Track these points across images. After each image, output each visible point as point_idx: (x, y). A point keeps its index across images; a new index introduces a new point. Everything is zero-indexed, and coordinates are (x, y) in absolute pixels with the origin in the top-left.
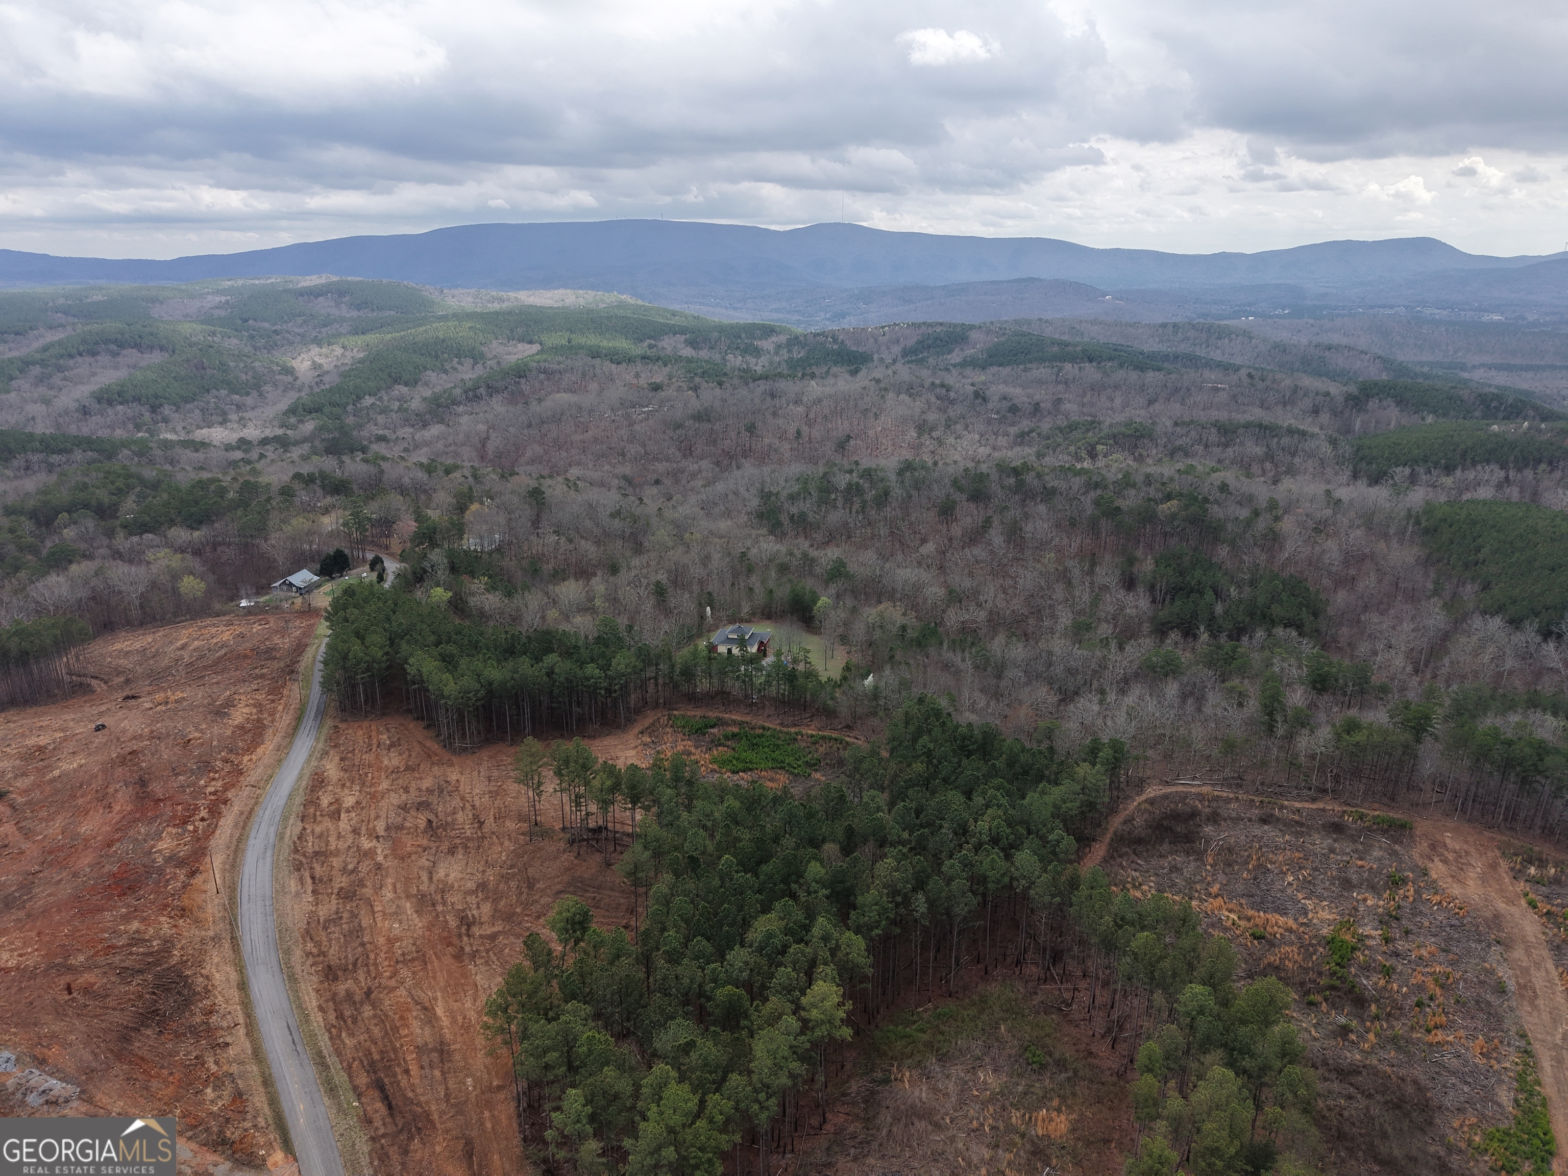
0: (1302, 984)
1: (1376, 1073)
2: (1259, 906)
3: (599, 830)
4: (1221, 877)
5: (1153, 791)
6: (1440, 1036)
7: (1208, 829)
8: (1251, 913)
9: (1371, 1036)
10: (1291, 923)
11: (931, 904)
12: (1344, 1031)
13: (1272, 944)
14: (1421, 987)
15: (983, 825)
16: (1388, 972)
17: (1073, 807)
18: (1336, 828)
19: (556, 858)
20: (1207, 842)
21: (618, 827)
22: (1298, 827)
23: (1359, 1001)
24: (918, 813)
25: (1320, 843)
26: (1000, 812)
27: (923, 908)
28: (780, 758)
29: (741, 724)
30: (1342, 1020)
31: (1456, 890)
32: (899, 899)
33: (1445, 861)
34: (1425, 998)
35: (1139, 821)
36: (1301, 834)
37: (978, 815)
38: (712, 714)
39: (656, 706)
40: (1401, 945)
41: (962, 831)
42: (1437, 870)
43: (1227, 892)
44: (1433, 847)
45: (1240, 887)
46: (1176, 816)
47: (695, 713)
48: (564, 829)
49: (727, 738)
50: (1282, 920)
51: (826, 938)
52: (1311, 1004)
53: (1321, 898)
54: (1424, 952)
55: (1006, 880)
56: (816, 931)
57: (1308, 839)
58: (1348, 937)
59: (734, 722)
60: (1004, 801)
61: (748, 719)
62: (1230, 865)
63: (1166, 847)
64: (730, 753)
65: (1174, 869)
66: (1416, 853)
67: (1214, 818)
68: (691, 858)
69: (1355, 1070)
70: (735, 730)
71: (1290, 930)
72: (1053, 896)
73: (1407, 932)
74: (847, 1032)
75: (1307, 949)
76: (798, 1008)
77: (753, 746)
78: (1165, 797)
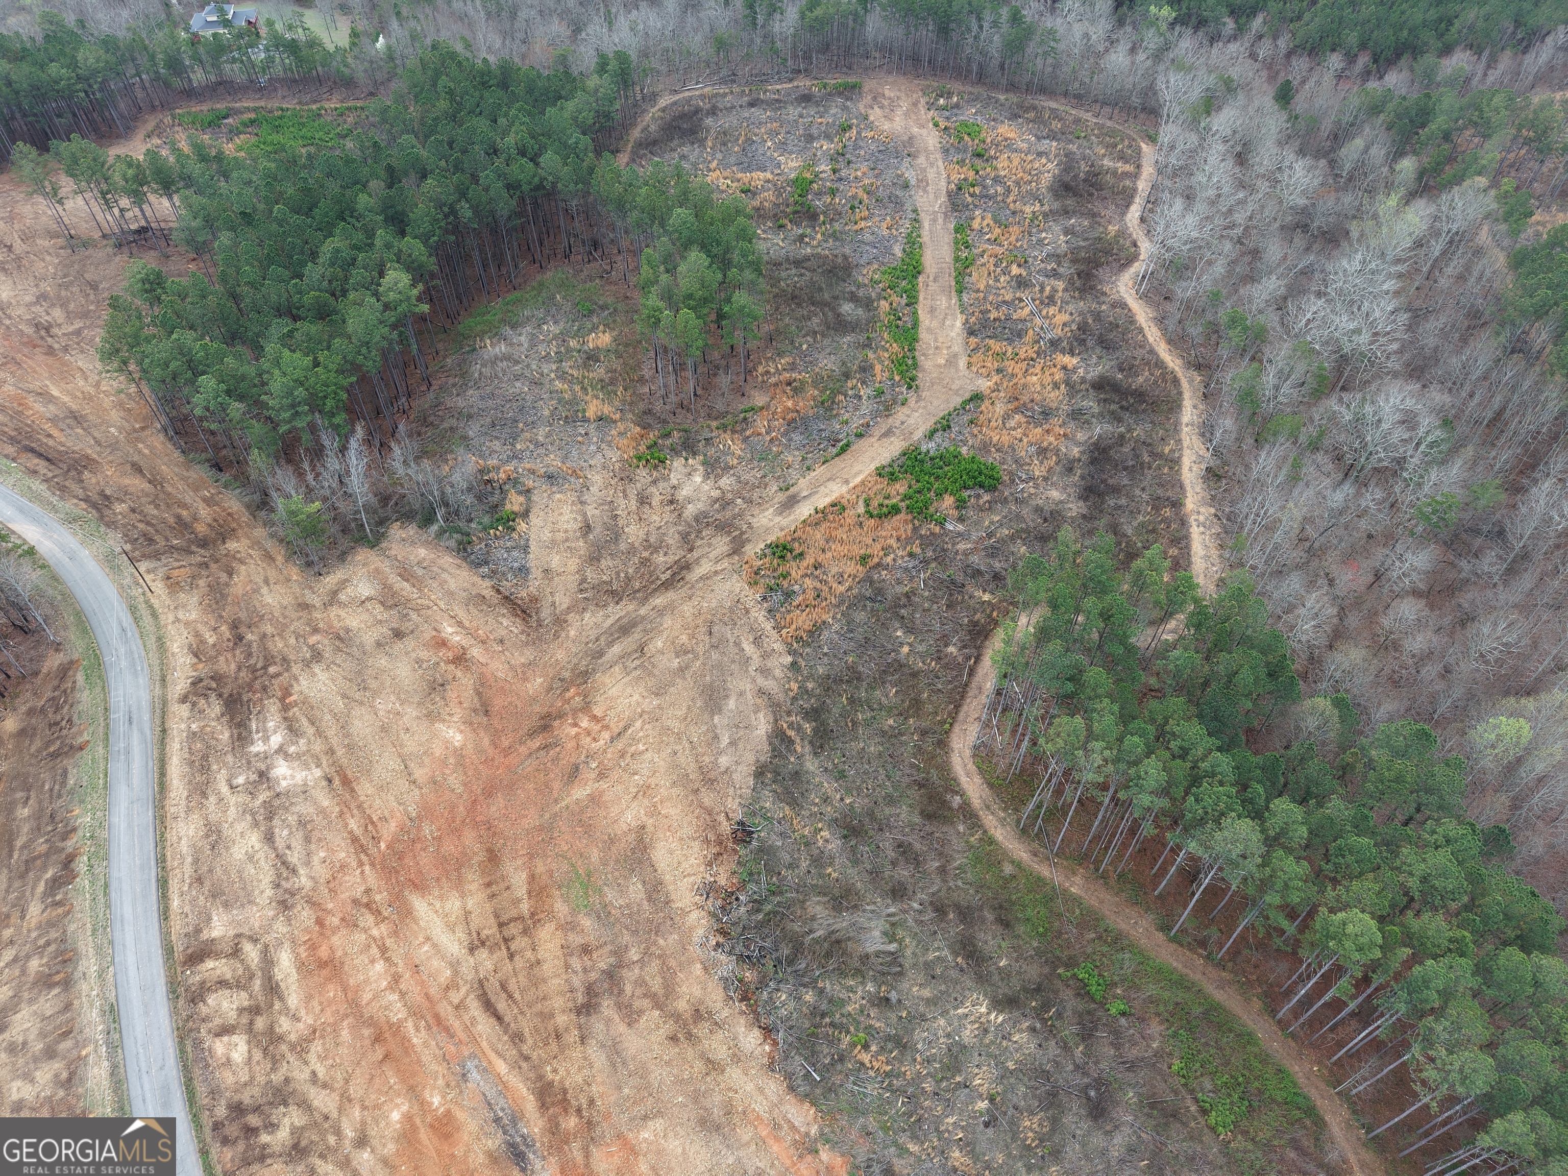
0: (775, 215)
1: (818, 256)
2: (748, 169)
3: (142, 231)
4: (719, 156)
5: (665, 101)
6: (863, 224)
7: (709, 121)
8: (740, 175)
9: (819, 236)
10: (769, 176)
11: (476, 209)
12: (802, 237)
13: (754, 194)
14: (854, 197)
15: (510, 140)
16: (833, 192)
17: (588, 117)
18: (806, 99)
19: (109, 261)
20: (708, 131)
21: (163, 225)
22: (777, 104)
23: (812, 216)
24: (451, 144)
25: (793, 112)
26: (523, 128)
27: (469, 214)
28: (309, 134)
29: (255, 110)
30: (800, 231)
31: (886, 126)
32: (446, 209)
33: (882, 107)
34: (856, 203)
35: (653, 128)
36: (780, 108)
37: (505, 133)
38: (221, 106)
39: (153, 108)
40: (844, 173)
41: (494, 151)
42: (875, 114)
43: (724, 165)
44: (875, 98)
45: (733, 160)
46: (683, 116)
47: (203, 108)
48: (104, 236)
49: (245, 125)
50: (762, 175)
51: (388, 246)
52: (781, 226)
53: (791, 153)
54: (859, 173)
55: (536, 179)
56: (378, 242)
57: (784, 111)
58: (808, 175)
59: (248, 109)
60: (527, 120)
61: (262, 103)
62: (725, 144)
63: (676, 142)
64: (254, 139)
65: (683, 157)
66: (861, 107)
67: (713, 111)
68: (243, 213)
69: (807, 259)
70: (252, 116)
71: (768, 181)
72: (576, 184)
73: (849, 163)
74: (425, 308)
75: (779, 191)
76: (376, 294)
77: (277, 129)
78: (675, 103)
